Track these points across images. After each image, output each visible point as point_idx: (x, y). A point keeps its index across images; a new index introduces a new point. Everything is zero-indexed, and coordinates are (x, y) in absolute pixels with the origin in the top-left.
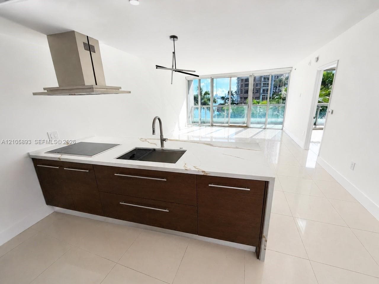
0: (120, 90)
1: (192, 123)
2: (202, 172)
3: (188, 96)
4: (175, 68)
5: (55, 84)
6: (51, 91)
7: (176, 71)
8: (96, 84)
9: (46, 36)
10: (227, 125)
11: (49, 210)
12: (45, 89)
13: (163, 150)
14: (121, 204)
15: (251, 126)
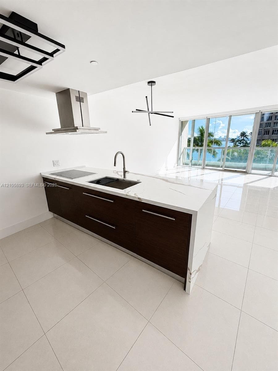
0: (99, 130)
1: (183, 164)
2: (139, 198)
3: (181, 137)
4: (151, 111)
5: (59, 126)
6: (56, 131)
7: (152, 113)
8: (83, 126)
9: (55, 93)
10: (221, 169)
11: (50, 215)
12: (53, 130)
13: (124, 180)
14: (86, 217)
15: (253, 171)
